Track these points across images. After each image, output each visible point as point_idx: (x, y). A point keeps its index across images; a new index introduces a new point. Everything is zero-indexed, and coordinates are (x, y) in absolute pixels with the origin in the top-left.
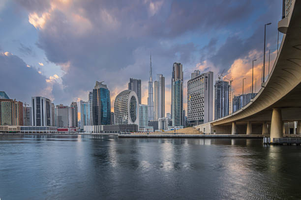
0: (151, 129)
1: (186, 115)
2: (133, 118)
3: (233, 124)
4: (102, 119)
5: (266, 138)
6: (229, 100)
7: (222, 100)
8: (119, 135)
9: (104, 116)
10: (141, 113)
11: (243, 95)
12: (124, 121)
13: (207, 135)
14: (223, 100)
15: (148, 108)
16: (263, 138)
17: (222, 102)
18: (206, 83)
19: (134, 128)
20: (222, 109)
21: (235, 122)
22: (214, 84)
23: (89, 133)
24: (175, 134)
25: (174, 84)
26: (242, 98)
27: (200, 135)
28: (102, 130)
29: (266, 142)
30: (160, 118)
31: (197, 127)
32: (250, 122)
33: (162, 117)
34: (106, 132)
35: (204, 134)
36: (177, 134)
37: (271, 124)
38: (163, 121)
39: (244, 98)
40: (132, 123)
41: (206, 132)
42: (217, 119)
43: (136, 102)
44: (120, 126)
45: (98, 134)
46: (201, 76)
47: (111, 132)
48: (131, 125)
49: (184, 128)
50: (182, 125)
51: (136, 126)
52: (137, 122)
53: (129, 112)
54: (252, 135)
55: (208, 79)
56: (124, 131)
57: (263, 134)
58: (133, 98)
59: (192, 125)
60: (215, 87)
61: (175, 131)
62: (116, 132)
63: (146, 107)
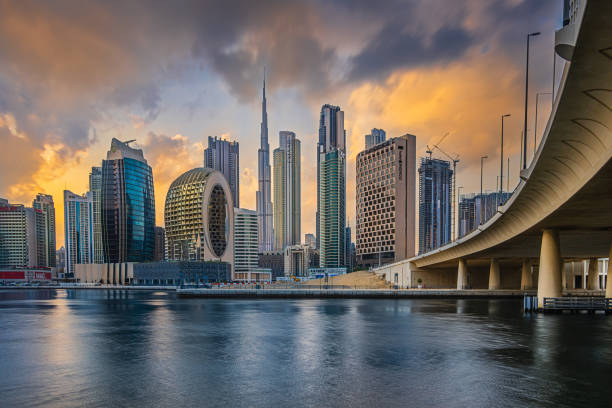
0: (267, 274)
1: (354, 240)
2: (219, 246)
3: (460, 265)
4: (129, 246)
5: (529, 298)
6: (450, 206)
7: (435, 205)
8: (179, 290)
9: (135, 238)
10: (241, 232)
11: (481, 197)
12: (192, 251)
13: (402, 291)
14: (439, 206)
15: (259, 220)
16: (521, 297)
17: (435, 210)
18: (400, 162)
19: (219, 272)
20: (435, 226)
21: (464, 259)
22: (418, 166)
23: (91, 285)
24: (326, 287)
25: (323, 159)
26: (478, 202)
27: (387, 290)
28: (131, 274)
29: (529, 307)
30: (288, 247)
31: (379, 271)
32: (496, 260)
33: (294, 243)
34: (141, 282)
35: (396, 287)
36: (332, 287)
37: (538, 266)
38: (296, 256)
39: (483, 203)
40: (215, 259)
41: (400, 284)
42: (425, 252)
43: (224, 201)
44: (182, 265)
45: (118, 286)
46: (388, 144)
47: (156, 283)
48: (211, 265)
49: (348, 272)
50: (342, 265)
51: (225, 267)
52: (228, 257)
53: (206, 226)
54: (501, 292)
55: (404, 152)
56: (193, 281)
57: (522, 288)
58: (217, 191)
59: (368, 266)
60: (420, 172)
61: (326, 280)
62: (170, 283)
63: (253, 216)
